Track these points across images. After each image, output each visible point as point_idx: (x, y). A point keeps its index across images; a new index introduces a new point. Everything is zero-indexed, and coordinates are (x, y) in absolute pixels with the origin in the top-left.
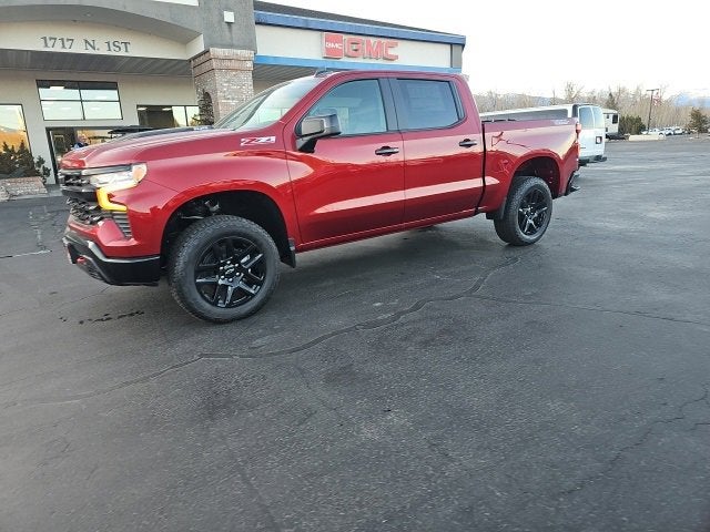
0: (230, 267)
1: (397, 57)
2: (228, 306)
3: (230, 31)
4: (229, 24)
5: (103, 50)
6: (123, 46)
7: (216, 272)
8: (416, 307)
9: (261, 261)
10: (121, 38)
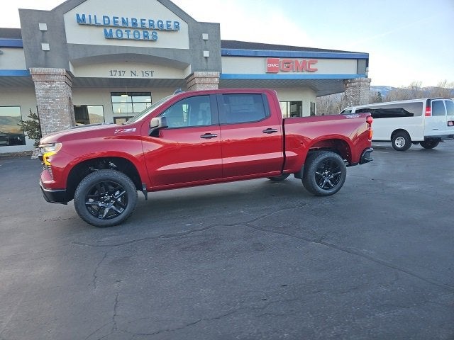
0: (107, 197)
1: (316, 70)
2: (104, 218)
3: (207, 61)
4: (206, 58)
5: (140, 76)
6: (150, 75)
9: (125, 194)
10: (149, 69)
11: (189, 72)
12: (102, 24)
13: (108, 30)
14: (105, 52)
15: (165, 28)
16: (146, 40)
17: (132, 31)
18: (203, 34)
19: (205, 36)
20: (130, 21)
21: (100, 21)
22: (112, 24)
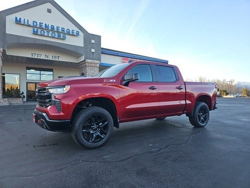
0: (95, 126)
2: (93, 142)
3: (93, 55)
4: (93, 52)
5: (50, 58)
6: (57, 58)
7: (90, 127)
8: (166, 147)
9: (107, 125)
10: (57, 55)
11: (82, 59)
12: (32, 25)
13: (36, 29)
14: (31, 42)
15: (71, 33)
16: (59, 38)
17: (51, 32)
18: (92, 40)
19: (93, 41)
20: (50, 26)
21: (31, 23)
22: (38, 26)
